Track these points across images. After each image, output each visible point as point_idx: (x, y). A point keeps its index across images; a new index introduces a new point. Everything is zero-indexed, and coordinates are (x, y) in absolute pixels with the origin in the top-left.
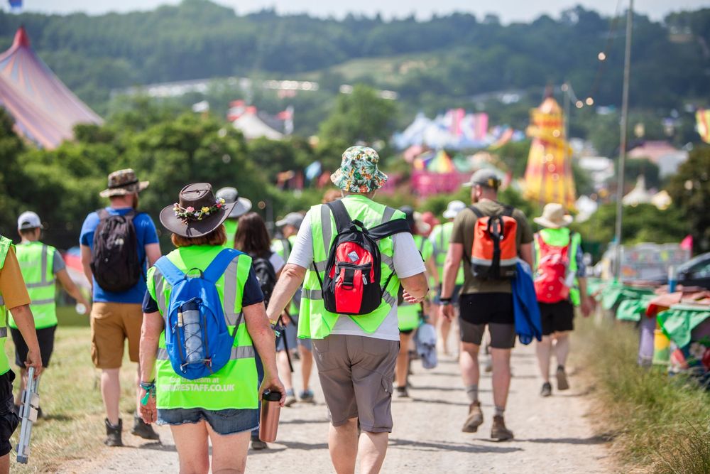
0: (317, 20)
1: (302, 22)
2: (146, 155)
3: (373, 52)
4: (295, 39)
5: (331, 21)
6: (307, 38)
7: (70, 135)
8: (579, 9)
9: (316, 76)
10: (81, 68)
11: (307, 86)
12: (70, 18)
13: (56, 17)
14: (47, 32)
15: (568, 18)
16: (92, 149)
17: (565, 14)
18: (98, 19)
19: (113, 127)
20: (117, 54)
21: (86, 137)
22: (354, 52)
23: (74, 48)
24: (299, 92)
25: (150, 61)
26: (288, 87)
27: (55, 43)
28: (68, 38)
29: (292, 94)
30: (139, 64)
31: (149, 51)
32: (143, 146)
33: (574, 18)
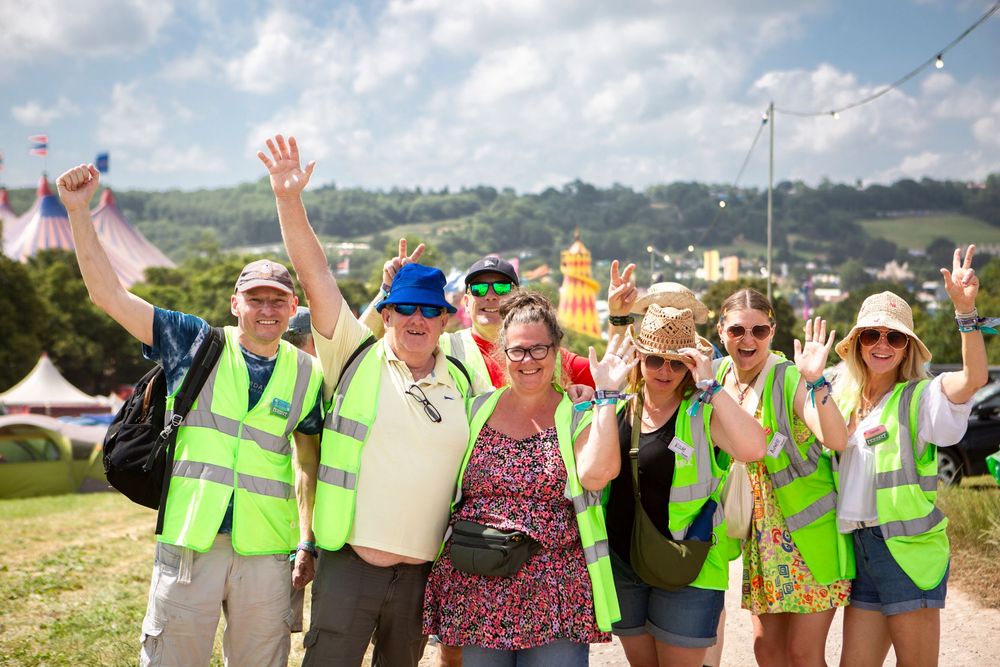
0: (369, 194)
1: (357, 197)
2: (209, 293)
3: (415, 218)
4: (351, 209)
5: (380, 193)
6: (361, 208)
7: (142, 278)
8: (578, 183)
9: (369, 238)
10: (176, 234)
11: (363, 247)
12: (166, 194)
13: (156, 193)
14: (148, 206)
15: (570, 191)
16: (161, 289)
17: (567, 187)
18: (189, 196)
19: (183, 271)
20: (206, 223)
21: (157, 280)
22: (399, 219)
23: (171, 218)
24: (355, 250)
25: (233, 228)
26: (346, 247)
27: (155, 215)
28: (166, 211)
29: (349, 253)
30: (224, 230)
31: (232, 221)
32: (206, 284)
33: (575, 190)
